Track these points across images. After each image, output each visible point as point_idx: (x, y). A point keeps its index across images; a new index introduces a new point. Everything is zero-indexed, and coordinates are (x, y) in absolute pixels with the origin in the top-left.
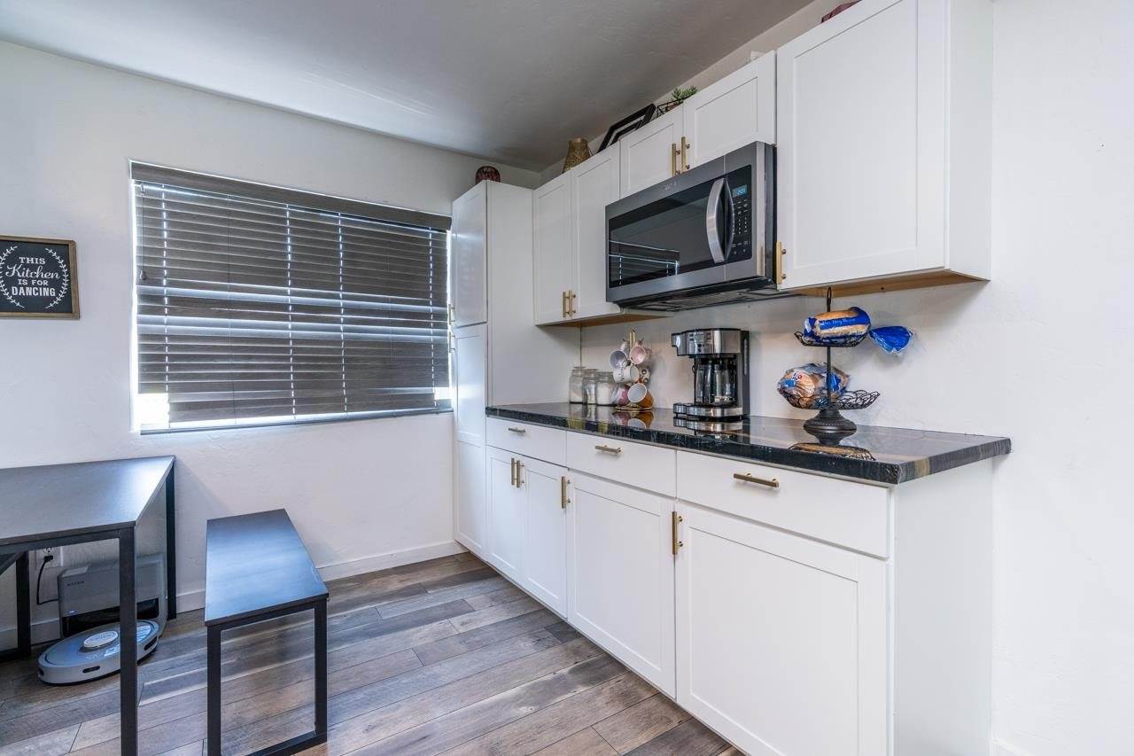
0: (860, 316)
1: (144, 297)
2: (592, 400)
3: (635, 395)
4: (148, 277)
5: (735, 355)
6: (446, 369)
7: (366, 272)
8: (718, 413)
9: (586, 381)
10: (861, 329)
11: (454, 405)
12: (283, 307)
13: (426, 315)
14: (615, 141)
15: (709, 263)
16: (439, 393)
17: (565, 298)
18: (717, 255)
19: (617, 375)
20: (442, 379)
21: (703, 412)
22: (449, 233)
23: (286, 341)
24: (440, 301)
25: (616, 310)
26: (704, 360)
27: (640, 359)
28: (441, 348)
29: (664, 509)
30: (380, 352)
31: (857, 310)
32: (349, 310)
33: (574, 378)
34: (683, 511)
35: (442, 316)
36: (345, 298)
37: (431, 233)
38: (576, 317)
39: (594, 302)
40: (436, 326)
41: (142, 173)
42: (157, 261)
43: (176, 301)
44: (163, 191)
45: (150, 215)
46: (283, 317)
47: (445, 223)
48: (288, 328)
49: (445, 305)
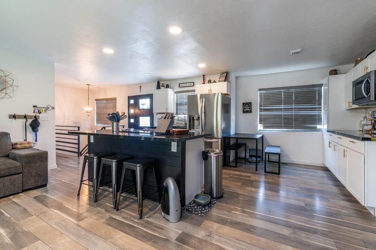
1: (260, 109)
4: (260, 106)
7: (299, 100)
11: (323, 129)
12: (282, 109)
13: (315, 108)
16: (319, 127)
17: (349, 103)
20: (320, 123)
22: (323, 88)
23: (282, 115)
28: (319, 116)
30: (302, 117)
32: (295, 108)
35: (320, 108)
36: (294, 106)
37: (317, 88)
40: (318, 110)
41: (260, 90)
42: (262, 103)
43: (264, 109)
44: (263, 92)
45: (261, 96)
46: (282, 111)
47: (321, 85)
48: (282, 113)
49: (321, 105)
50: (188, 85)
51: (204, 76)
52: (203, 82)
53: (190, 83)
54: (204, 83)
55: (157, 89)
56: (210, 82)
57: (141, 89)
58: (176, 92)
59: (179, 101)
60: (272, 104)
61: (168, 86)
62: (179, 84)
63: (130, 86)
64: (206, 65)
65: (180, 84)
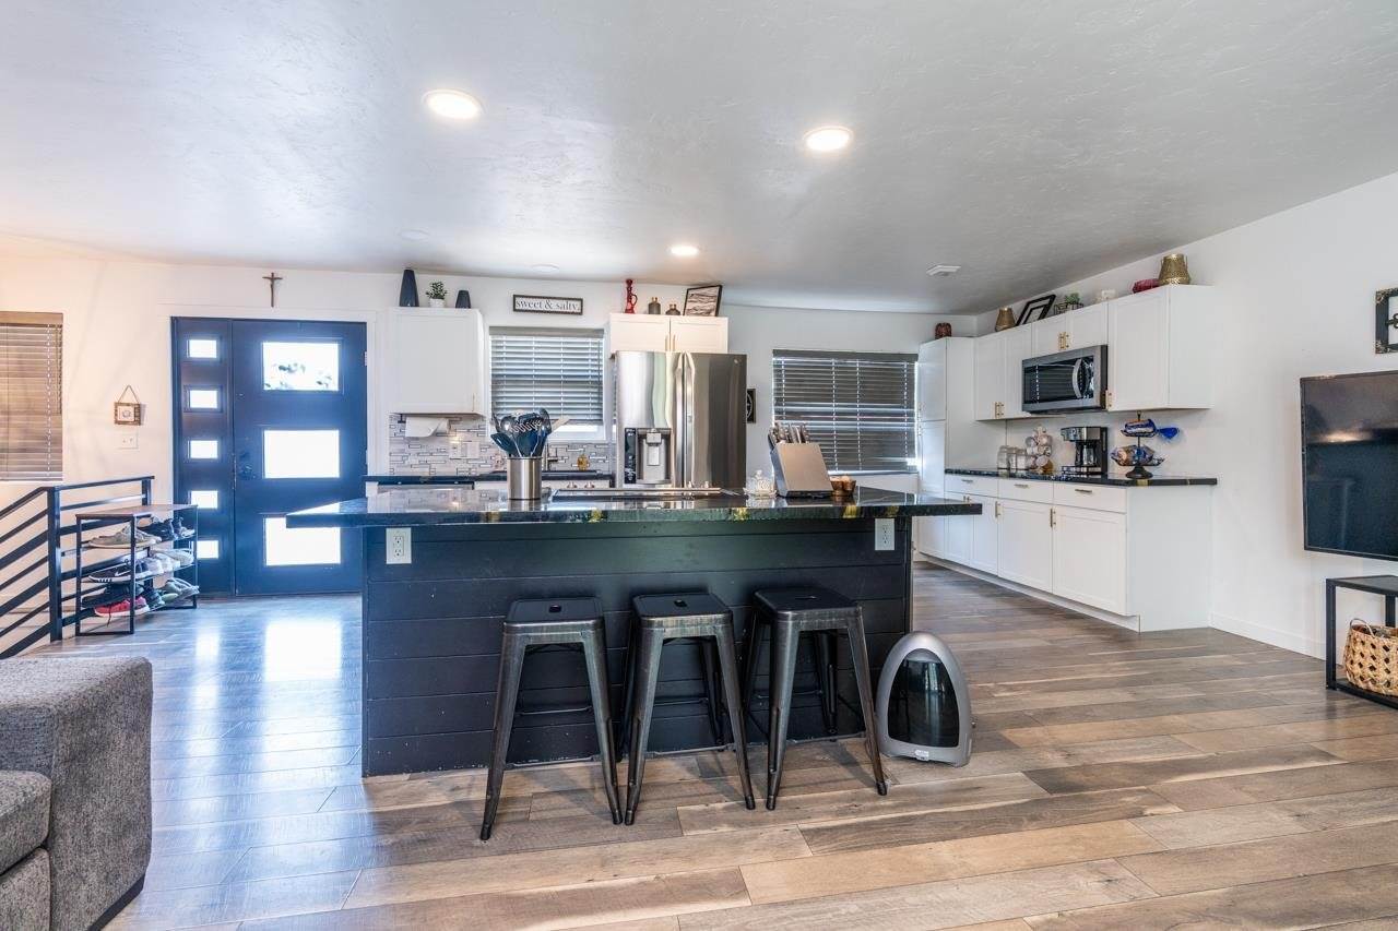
0: (1150, 424)
1: (777, 412)
2: (1013, 466)
3: (1042, 461)
4: (779, 401)
5: (1096, 441)
6: (914, 446)
7: (871, 392)
8: (1085, 470)
9: (1009, 455)
10: (1150, 430)
11: (919, 469)
12: (831, 413)
13: (902, 414)
14: (1025, 323)
15: (1074, 397)
16: (910, 461)
17: (996, 406)
18: (1078, 394)
19: (1029, 451)
20: (911, 453)
21: (1078, 469)
22: (916, 364)
23: (832, 432)
24: (911, 405)
25: (1029, 415)
26: (1080, 444)
27: (1045, 441)
28: (911, 434)
29: (1047, 509)
30: (876, 437)
31: (1150, 420)
32: (862, 414)
33: (1000, 453)
34: (1056, 509)
35: (911, 414)
36: (860, 407)
37: (905, 364)
38: (1003, 417)
39: (1014, 409)
40: (909, 420)
41: (777, 353)
42: (781, 394)
43: (788, 413)
44: (783, 360)
45: (778, 372)
46: (831, 420)
47: (914, 357)
48: (834, 425)
49: (913, 408)
50: (555, 308)
51: (629, 282)
52: (624, 304)
53: (565, 302)
54: (630, 311)
55: (402, 304)
56: (654, 308)
57: (275, 293)
58: (494, 330)
59: (506, 369)
60: (808, 399)
61: (463, 300)
62: (515, 296)
63: (183, 261)
64: (700, 249)
65: (518, 300)
